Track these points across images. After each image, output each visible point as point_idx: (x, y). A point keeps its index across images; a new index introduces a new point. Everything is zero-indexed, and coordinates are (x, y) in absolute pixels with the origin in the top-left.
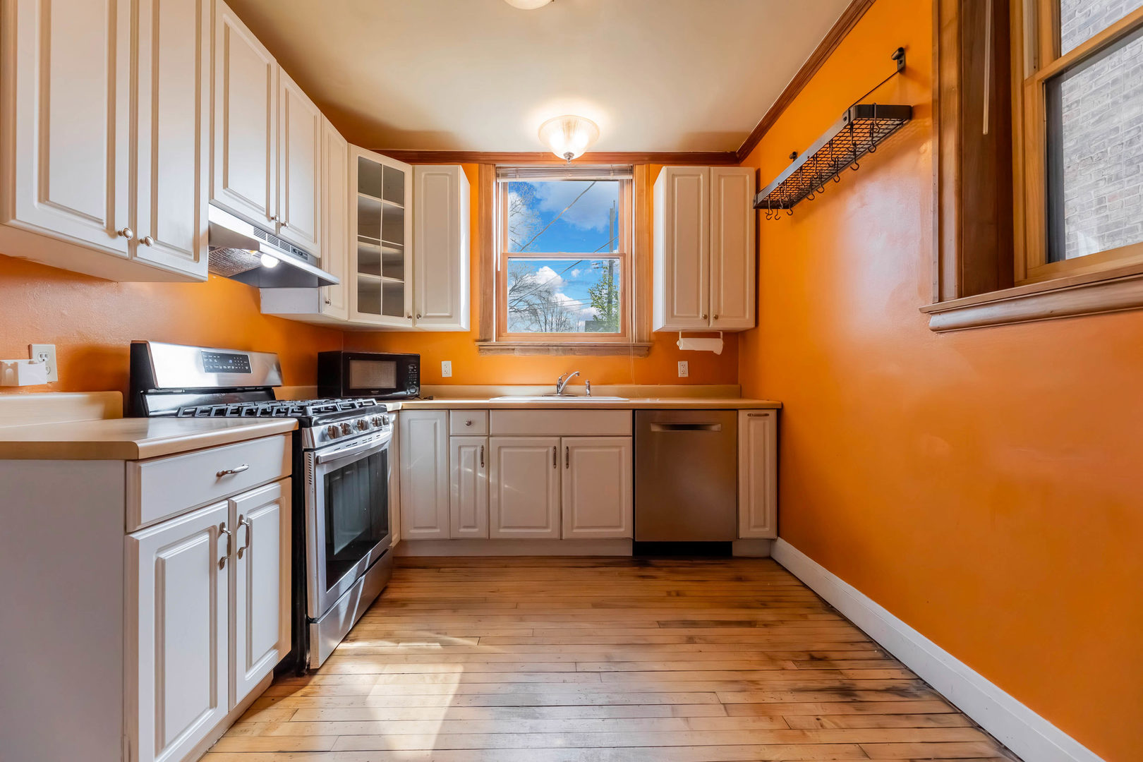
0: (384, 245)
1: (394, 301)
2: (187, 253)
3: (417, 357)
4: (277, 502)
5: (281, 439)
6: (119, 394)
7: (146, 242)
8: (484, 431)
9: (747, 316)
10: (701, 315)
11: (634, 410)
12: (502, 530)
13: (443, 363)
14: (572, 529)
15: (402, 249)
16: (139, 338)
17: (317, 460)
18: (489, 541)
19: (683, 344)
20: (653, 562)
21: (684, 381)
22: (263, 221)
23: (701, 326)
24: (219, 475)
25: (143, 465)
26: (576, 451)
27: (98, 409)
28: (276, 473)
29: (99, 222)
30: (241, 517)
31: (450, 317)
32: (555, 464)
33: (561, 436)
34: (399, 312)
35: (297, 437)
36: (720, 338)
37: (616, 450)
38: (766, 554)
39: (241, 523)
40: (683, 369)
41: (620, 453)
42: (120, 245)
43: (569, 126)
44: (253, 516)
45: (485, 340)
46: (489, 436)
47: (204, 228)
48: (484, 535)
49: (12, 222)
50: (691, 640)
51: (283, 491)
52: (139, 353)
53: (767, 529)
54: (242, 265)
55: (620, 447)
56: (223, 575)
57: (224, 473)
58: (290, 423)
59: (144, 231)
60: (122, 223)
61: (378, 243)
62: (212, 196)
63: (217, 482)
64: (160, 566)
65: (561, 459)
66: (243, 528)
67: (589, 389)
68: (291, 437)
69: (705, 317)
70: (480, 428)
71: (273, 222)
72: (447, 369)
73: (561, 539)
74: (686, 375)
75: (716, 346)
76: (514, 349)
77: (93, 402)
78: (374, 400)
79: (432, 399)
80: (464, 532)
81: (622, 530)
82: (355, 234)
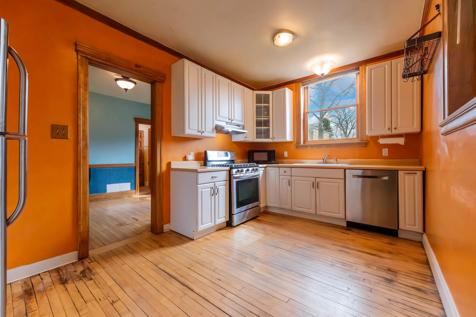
0: (264, 117)
1: (267, 134)
2: (211, 132)
3: (274, 151)
4: (225, 185)
5: (226, 172)
6: (203, 161)
7: (204, 132)
8: (289, 174)
9: (415, 126)
10: (387, 128)
11: (345, 169)
12: (295, 208)
13: (285, 152)
14: (320, 211)
15: (269, 118)
16: (206, 150)
17: (234, 177)
18: (292, 210)
19: (382, 141)
20: (354, 230)
21: (385, 158)
22: (228, 121)
23: (388, 133)
24: (212, 177)
25: (199, 174)
26: (321, 183)
27: (199, 164)
28: (225, 179)
29: (196, 130)
30: (216, 187)
31: (283, 137)
32: (313, 187)
33: (316, 178)
34: (268, 137)
35: (230, 171)
36: (404, 137)
37: (338, 184)
38: (420, 240)
39: (216, 188)
40: (385, 152)
41: (339, 185)
42: (200, 134)
43: (322, 64)
44: (219, 187)
45: (298, 144)
46: (291, 176)
47: (214, 126)
48: (290, 208)
49: (185, 133)
50: (341, 251)
51: (226, 183)
52: (206, 153)
53: (417, 227)
54: (225, 131)
55: (339, 183)
56: (213, 197)
57: (213, 177)
58: (228, 168)
59: (203, 130)
60: (200, 129)
61: (262, 117)
62: (216, 119)
63: (211, 179)
64: (202, 191)
65: (316, 185)
66: (217, 189)
67: (336, 161)
68: (228, 171)
69: (389, 129)
70: (288, 173)
71: (230, 120)
72: (286, 154)
73: (316, 214)
74: (387, 155)
75: (401, 141)
76: (308, 147)
77: (199, 163)
78: (255, 164)
79: (278, 164)
80: (284, 206)
81: (340, 215)
82: (255, 116)
